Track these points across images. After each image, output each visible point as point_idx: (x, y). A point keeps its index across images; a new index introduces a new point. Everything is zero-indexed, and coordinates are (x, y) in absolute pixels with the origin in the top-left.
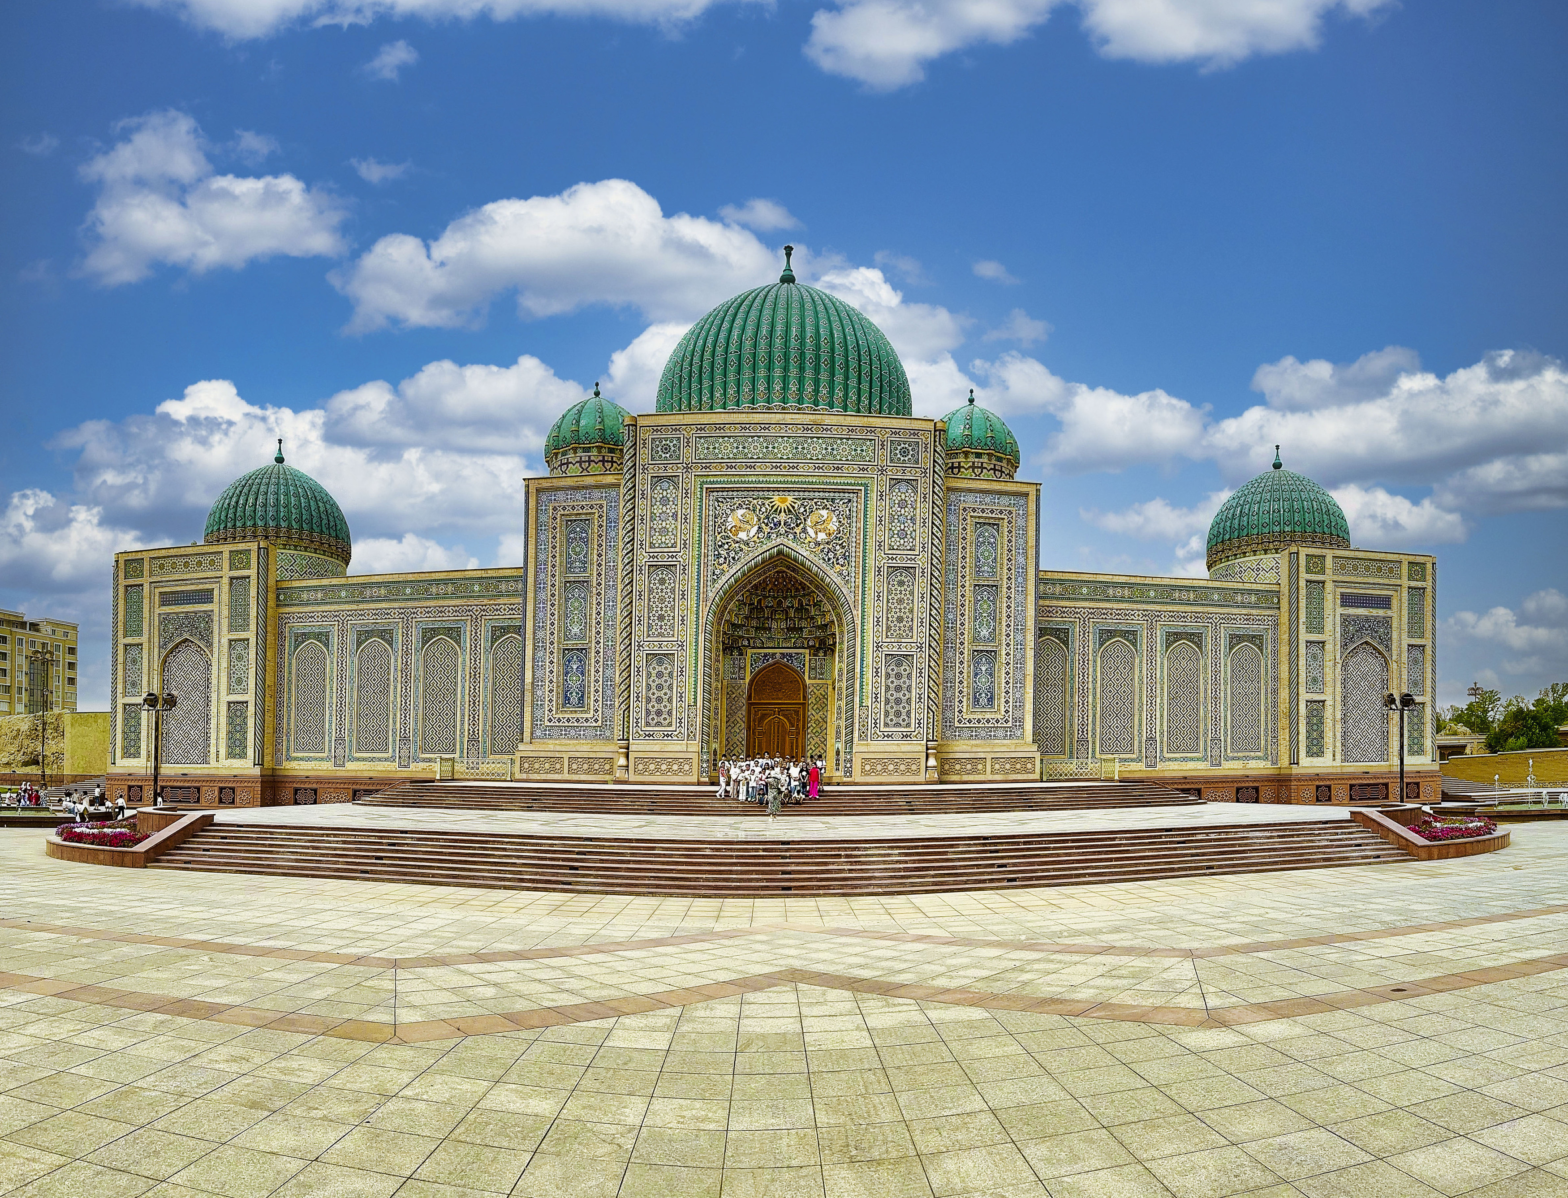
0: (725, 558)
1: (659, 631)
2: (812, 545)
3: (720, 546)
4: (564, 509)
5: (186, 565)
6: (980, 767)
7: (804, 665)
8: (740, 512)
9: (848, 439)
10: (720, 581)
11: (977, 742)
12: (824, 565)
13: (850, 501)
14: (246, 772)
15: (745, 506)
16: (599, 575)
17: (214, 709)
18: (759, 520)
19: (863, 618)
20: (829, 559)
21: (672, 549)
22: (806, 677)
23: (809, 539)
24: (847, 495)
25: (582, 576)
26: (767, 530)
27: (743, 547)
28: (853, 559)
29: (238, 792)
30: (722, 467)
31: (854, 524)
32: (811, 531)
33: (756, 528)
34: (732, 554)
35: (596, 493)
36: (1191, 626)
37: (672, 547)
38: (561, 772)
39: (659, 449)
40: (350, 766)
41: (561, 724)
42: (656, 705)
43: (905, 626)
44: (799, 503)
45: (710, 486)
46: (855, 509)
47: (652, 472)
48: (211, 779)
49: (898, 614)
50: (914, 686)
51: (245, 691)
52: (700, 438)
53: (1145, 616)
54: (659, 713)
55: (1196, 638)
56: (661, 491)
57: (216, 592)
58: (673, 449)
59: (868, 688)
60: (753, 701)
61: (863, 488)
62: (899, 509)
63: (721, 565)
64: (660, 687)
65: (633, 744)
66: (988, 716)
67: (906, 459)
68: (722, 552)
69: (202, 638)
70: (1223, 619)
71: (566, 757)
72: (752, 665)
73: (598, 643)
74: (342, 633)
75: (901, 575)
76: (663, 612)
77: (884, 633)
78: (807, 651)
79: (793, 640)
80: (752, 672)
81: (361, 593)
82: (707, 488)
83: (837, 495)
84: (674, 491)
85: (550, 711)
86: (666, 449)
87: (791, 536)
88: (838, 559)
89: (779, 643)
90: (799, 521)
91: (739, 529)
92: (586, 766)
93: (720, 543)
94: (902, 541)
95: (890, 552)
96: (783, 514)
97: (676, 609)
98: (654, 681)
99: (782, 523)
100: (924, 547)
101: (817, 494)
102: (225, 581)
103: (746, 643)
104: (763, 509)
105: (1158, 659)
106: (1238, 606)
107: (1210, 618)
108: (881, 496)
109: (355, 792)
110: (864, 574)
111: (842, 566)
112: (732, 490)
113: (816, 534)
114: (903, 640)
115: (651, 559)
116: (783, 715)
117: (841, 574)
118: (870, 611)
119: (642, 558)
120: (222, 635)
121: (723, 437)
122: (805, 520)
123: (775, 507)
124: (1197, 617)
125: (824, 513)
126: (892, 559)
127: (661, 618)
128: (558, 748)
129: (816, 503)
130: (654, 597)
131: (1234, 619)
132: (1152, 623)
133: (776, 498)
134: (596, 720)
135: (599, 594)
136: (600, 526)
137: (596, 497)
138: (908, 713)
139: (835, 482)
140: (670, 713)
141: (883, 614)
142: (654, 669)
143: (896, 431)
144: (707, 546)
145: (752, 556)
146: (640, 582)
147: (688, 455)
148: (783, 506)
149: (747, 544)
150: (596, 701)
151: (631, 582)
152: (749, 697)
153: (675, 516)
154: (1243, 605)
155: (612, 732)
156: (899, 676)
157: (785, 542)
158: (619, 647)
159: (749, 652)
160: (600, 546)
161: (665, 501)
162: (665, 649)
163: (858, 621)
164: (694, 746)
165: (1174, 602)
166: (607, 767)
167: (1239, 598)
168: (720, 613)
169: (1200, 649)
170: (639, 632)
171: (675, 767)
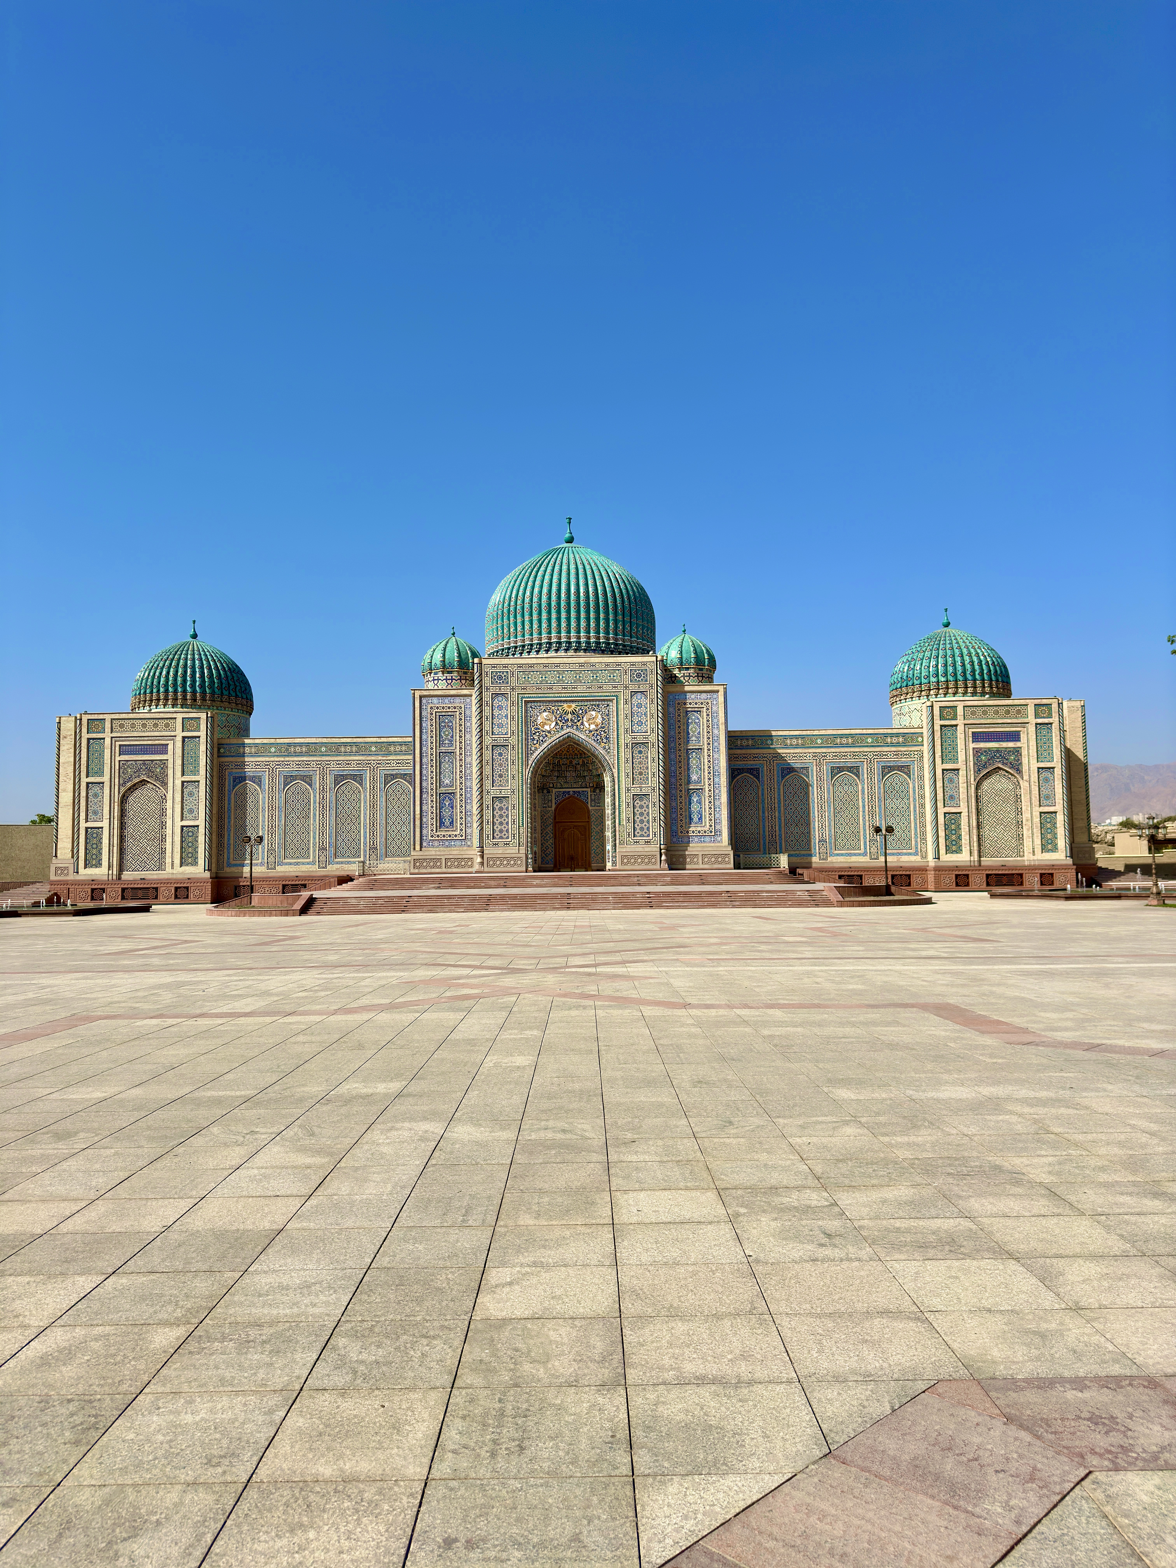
0: (537, 741)
1: (499, 783)
2: (587, 732)
3: (534, 734)
4: (438, 708)
5: (144, 725)
6: (695, 860)
7: (586, 798)
8: (545, 714)
9: (605, 670)
10: (535, 754)
12: (595, 743)
13: (608, 705)
14: (198, 876)
15: (547, 711)
16: (461, 748)
17: (169, 831)
18: (556, 719)
19: (618, 773)
20: (597, 740)
21: (506, 736)
22: (589, 805)
23: (585, 729)
24: (606, 702)
25: (450, 749)
26: (561, 724)
27: (548, 734)
28: (611, 739)
29: (191, 890)
30: (534, 689)
31: (611, 719)
32: (586, 724)
33: (554, 723)
34: (541, 738)
35: (457, 700)
37: (506, 734)
38: (440, 867)
39: (496, 678)
40: (279, 869)
41: (439, 838)
42: (499, 827)
43: (643, 777)
44: (579, 708)
45: (527, 699)
46: (611, 710)
47: (492, 691)
48: (167, 882)
49: (639, 770)
50: (651, 813)
51: (196, 818)
53: (815, 756)
54: (501, 831)
55: (854, 770)
56: (498, 702)
57: (170, 747)
58: (504, 678)
59: (624, 816)
60: (557, 821)
61: (615, 698)
62: (637, 709)
63: (535, 745)
64: (501, 816)
65: (486, 849)
66: (699, 829)
67: (641, 678)
68: (535, 737)
69: (157, 779)
70: (876, 755)
71: (443, 858)
72: (555, 798)
73: (461, 789)
74: (272, 778)
75: (640, 748)
76: (502, 772)
77: (631, 782)
78: (589, 790)
79: (580, 784)
80: (555, 803)
81: (287, 750)
82: (525, 701)
83: (600, 702)
84: (506, 702)
85: (432, 830)
86: (500, 678)
87: (575, 728)
88: (602, 740)
89: (571, 785)
90: (579, 719)
91: (544, 724)
92: (456, 863)
93: (534, 732)
94: (640, 728)
95: (633, 734)
96: (570, 715)
97: (510, 770)
98: (497, 813)
99: (570, 720)
100: (652, 730)
101: (588, 702)
102: (179, 739)
103: (551, 786)
104: (558, 712)
105: (826, 785)
106: (889, 746)
107: (865, 755)
108: (626, 701)
109: (284, 886)
110: (618, 748)
111: (605, 743)
112: (540, 701)
113: (589, 725)
114: (643, 786)
115: (494, 741)
116: (577, 829)
117: (605, 748)
118: (622, 769)
119: (488, 740)
120: (175, 779)
121: (533, 671)
122: (583, 718)
123: (565, 711)
124: (855, 755)
125: (593, 713)
126: (634, 738)
127: (501, 776)
128: (438, 853)
129: (588, 708)
130: (496, 764)
131: (885, 755)
132: (820, 761)
133: (565, 706)
134: (462, 836)
135: (461, 760)
136: (461, 719)
137: (458, 702)
138: (648, 829)
139: (599, 695)
140: (507, 831)
141: (630, 771)
142: (497, 805)
143: (633, 664)
144: (527, 734)
145: (553, 739)
146: (487, 755)
147: (513, 681)
148: (570, 710)
149: (549, 732)
150: (461, 824)
151: (481, 755)
152: (555, 818)
153: (506, 716)
154: (892, 745)
155: (472, 843)
156: (641, 807)
157: (572, 731)
158: (475, 793)
159: (554, 790)
160: (460, 731)
161: (500, 708)
162: (503, 794)
163: (616, 775)
164: (523, 850)
165: (836, 746)
166: (470, 863)
167: (889, 740)
168: (535, 773)
169: (858, 777)
170: (488, 784)
171: (512, 862)
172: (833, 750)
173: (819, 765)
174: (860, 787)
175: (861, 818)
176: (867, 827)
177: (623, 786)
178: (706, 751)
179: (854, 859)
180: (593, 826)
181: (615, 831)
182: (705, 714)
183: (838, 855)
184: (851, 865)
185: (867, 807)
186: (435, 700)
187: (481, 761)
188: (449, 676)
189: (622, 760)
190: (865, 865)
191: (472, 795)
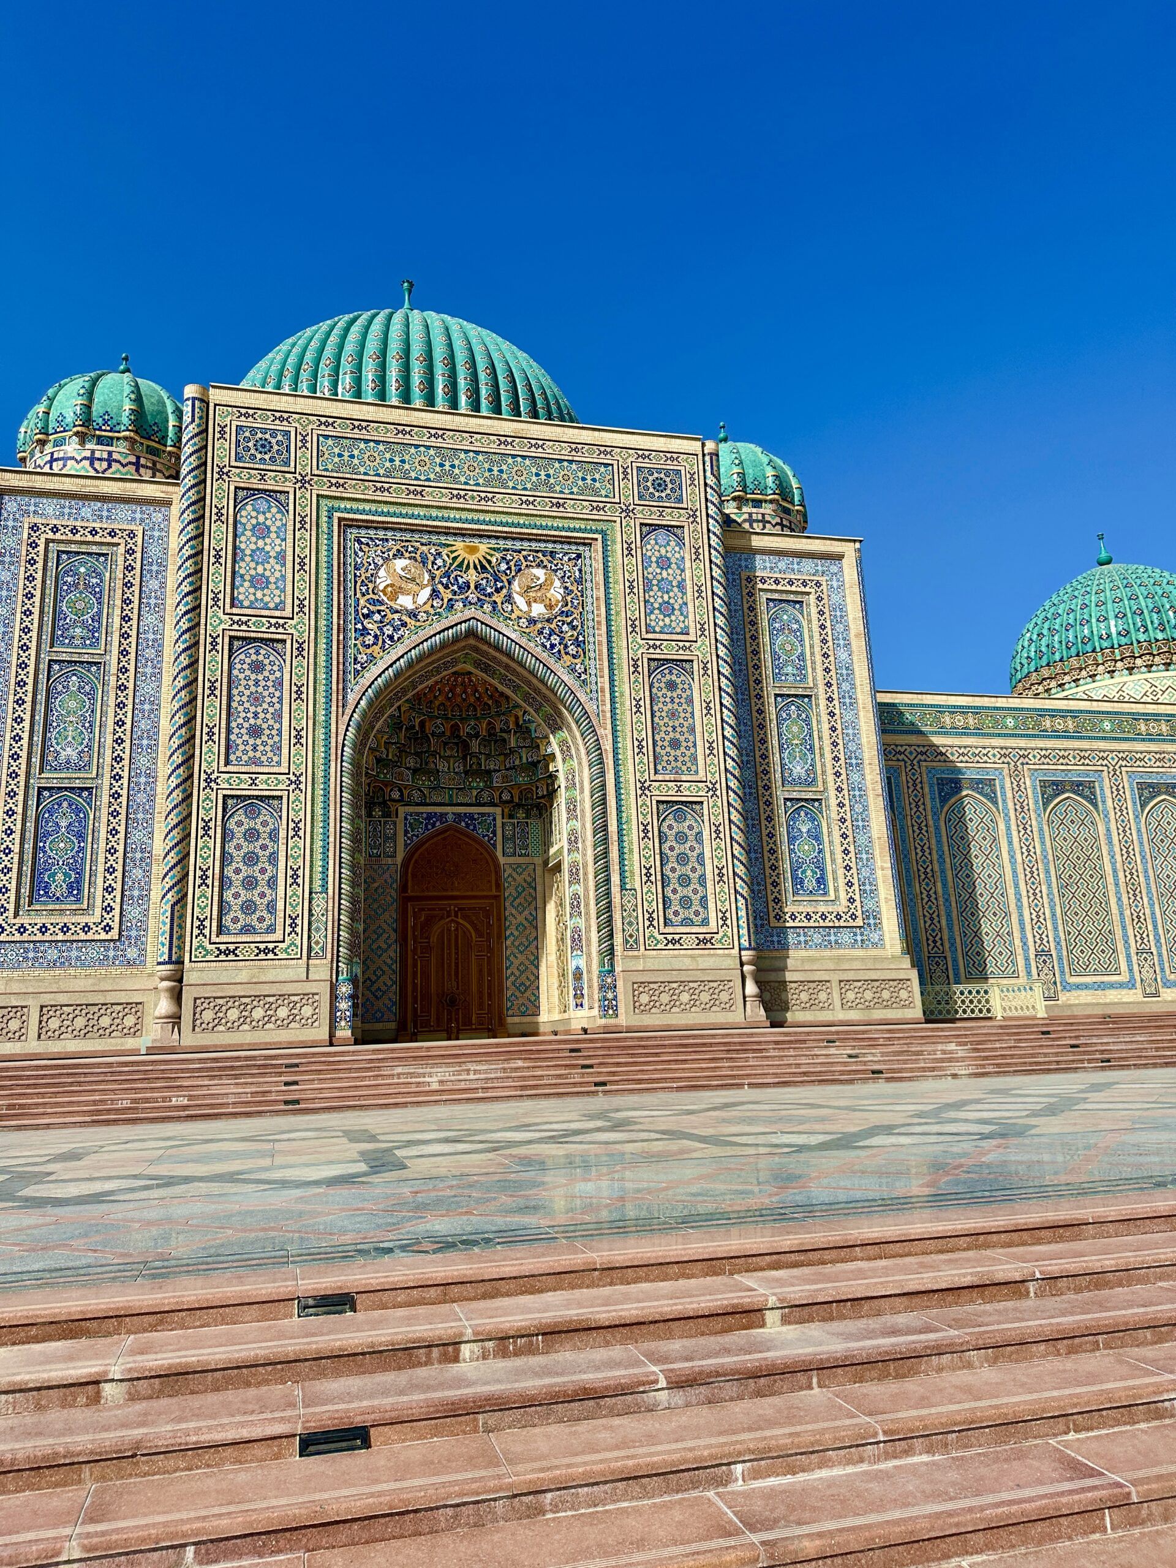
0: (376, 637)
1: (251, 754)
2: (523, 622)
3: (366, 616)
4: (55, 529)
6: (823, 996)
7: (494, 833)
8: (400, 564)
9: (571, 462)
10: (367, 675)
11: (811, 953)
12: (545, 655)
13: (579, 556)
15: (407, 555)
16: (124, 653)
18: (433, 578)
19: (615, 742)
20: (553, 646)
21: (277, 613)
22: (499, 853)
23: (517, 613)
24: (574, 547)
25: (88, 653)
26: (447, 595)
27: (407, 620)
28: (591, 647)
30: (366, 488)
31: (589, 592)
32: (520, 601)
33: (427, 591)
34: (388, 630)
35: (123, 512)
36: (1076, 771)
37: (276, 608)
39: (251, 444)
41: (25, 937)
42: (242, 892)
43: (683, 755)
44: (498, 555)
45: (346, 516)
46: (588, 569)
47: (237, 480)
49: (672, 735)
50: (707, 854)
52: (326, 437)
53: (1005, 756)
55: (1084, 789)
56: (254, 514)
58: (276, 447)
59: (635, 863)
60: (410, 893)
61: (599, 537)
62: (658, 571)
63: (368, 646)
64: (251, 859)
65: (192, 970)
66: (822, 908)
67: (663, 495)
68: (370, 626)
70: (1123, 759)
71: (34, 1004)
72: (406, 832)
73: (117, 777)
75: (671, 673)
76: (259, 722)
77: (652, 766)
78: (498, 810)
79: (475, 793)
80: (406, 845)
82: (340, 519)
83: (559, 546)
84: (279, 516)
86: (264, 446)
87: (487, 607)
88: (566, 646)
89: (451, 796)
90: (499, 585)
91: (396, 592)
92: (80, 1022)
93: (365, 611)
94: (667, 620)
95: (650, 636)
96: (472, 571)
97: (286, 716)
98: (238, 847)
99: (472, 586)
100: (702, 630)
101: (526, 544)
103: (396, 795)
104: (439, 562)
105: (1034, 823)
106: (1143, 740)
107: (1103, 758)
108: (629, 549)
110: (611, 670)
111: (574, 657)
112: (385, 526)
113: (529, 604)
114: (684, 778)
115: (235, 627)
116: (464, 917)
117: (574, 670)
118: (625, 729)
119: (218, 623)
121: (367, 441)
122: (510, 583)
123: (460, 559)
124: (1084, 757)
125: (540, 573)
126: (655, 647)
127: (255, 732)
128: (15, 987)
129: (525, 557)
130: (241, 694)
131: (1141, 760)
132: (1016, 766)
133: (459, 544)
134: (108, 929)
135: (122, 688)
136: (129, 568)
137: (123, 518)
138: (704, 901)
139: (555, 526)
140: (271, 907)
141: (646, 734)
142: (240, 824)
143: (643, 454)
144: (343, 613)
145: (423, 634)
146: (213, 665)
147: (304, 461)
148: (472, 559)
149: (413, 615)
150: (109, 889)
151: (193, 664)
152: (404, 888)
153: (281, 557)
154: (1150, 738)
155: (143, 952)
156: (681, 838)
157: (479, 615)
158: (165, 784)
159: (402, 810)
160: (127, 602)
161: (261, 531)
162: (263, 788)
163: (607, 745)
164: (321, 970)
165: (1044, 735)
166: (130, 1021)
167: (1143, 728)
168: (364, 731)
169: (1095, 805)
170: (209, 756)
171: (283, 1012)
172: (1040, 743)
173: (1015, 774)
174: (1101, 829)
175: (1113, 901)
176: (1128, 921)
177: (630, 777)
178: (823, 702)
179: (1112, 996)
180: (510, 910)
181: (609, 907)
182: (814, 611)
183: (1078, 987)
184: (1109, 1011)
185: (1121, 874)
186: (49, 507)
187: (192, 683)
188: (101, 451)
189: (626, 705)
190: (1135, 1010)
191: (152, 799)
